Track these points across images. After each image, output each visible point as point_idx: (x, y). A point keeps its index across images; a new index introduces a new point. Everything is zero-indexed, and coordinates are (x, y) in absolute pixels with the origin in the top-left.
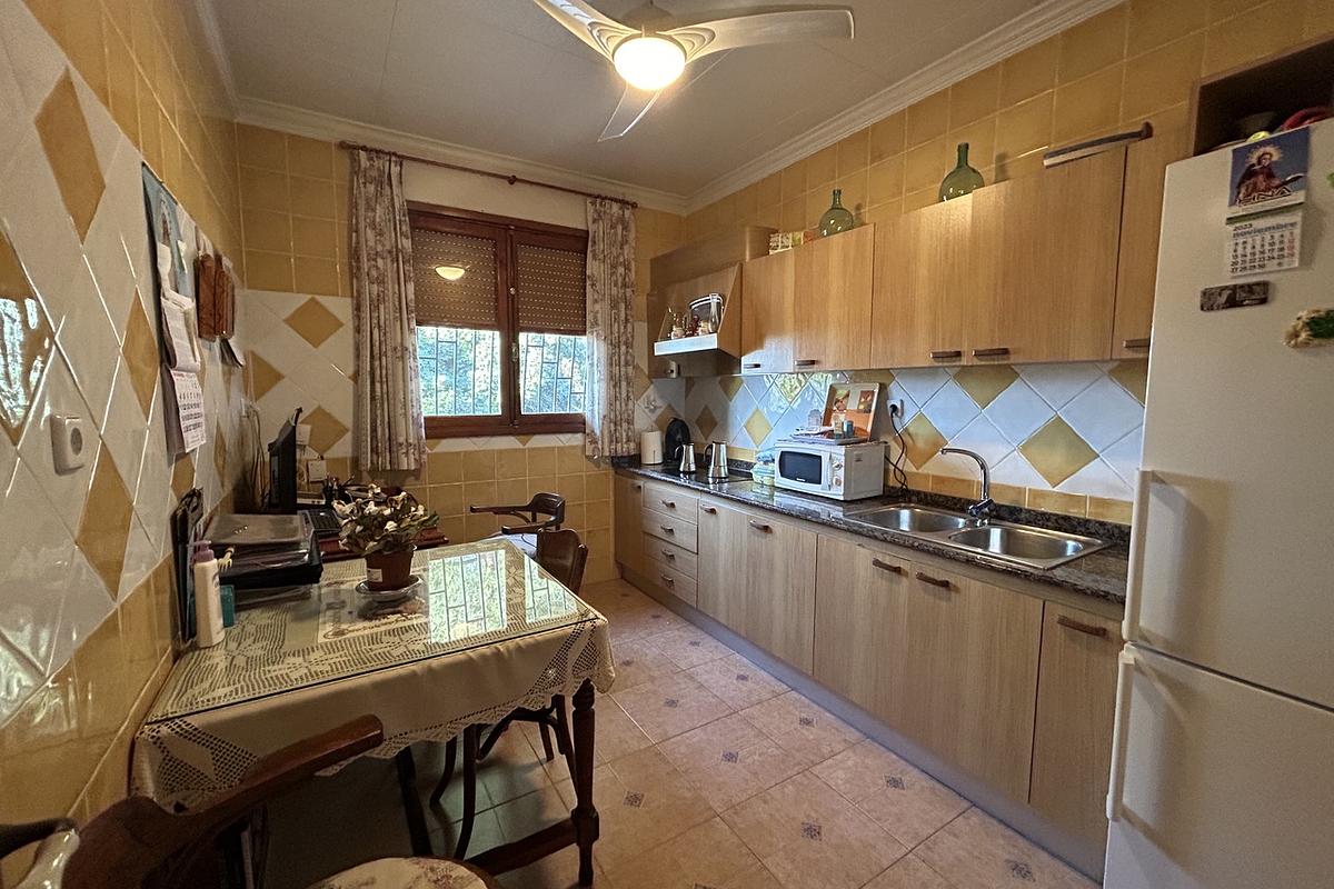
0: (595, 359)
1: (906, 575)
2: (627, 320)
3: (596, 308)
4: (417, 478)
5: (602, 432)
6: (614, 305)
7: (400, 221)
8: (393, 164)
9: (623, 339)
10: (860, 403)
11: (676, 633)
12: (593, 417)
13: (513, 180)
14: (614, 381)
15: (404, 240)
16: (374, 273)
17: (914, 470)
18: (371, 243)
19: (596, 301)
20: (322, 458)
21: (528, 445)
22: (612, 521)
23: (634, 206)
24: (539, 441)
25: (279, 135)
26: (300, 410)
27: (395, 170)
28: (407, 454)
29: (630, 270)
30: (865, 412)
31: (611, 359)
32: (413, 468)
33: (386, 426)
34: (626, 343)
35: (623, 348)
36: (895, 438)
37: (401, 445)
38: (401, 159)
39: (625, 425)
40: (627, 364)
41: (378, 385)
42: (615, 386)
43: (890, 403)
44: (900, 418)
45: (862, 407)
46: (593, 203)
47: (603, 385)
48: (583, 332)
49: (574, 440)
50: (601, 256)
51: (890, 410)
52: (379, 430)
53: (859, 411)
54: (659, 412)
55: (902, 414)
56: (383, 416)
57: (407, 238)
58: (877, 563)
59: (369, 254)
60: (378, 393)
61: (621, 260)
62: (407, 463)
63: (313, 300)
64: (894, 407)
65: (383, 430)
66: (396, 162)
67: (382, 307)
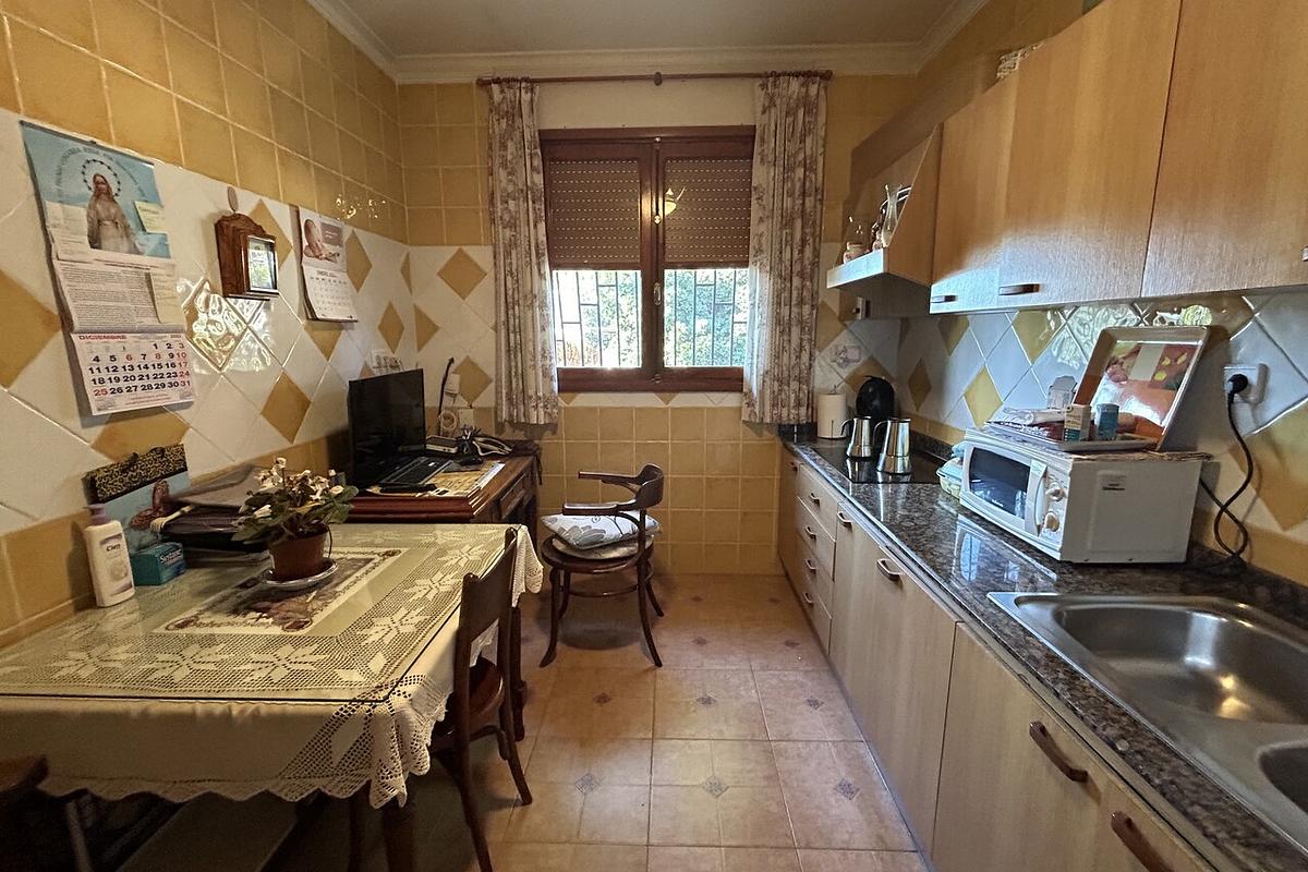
0: (757, 297)
1: (1097, 797)
2: (804, 242)
3: (762, 230)
4: (554, 433)
5: (762, 393)
6: (787, 222)
7: (531, 154)
8: (523, 91)
9: (797, 268)
10: (1160, 368)
11: (800, 678)
12: (752, 374)
13: (658, 79)
14: (781, 325)
15: (535, 175)
16: (506, 217)
17: (1275, 527)
18: (504, 184)
19: (761, 220)
20: (471, 407)
21: (671, 405)
22: (776, 504)
23: (826, 76)
24: (683, 400)
25: (428, 87)
26: (452, 361)
27: (526, 97)
28: (536, 407)
29: (815, 171)
30: (1168, 387)
31: (779, 296)
32: (542, 423)
33: (520, 377)
34: (802, 275)
35: (796, 281)
36: (1233, 451)
37: (531, 397)
38: (532, 83)
39: (794, 385)
40: (801, 302)
41: (512, 335)
42: (782, 332)
43: (1231, 371)
44: (1255, 406)
45: (1161, 376)
46: (764, 86)
47: (766, 331)
48: (745, 264)
49: (730, 400)
50: (771, 158)
51: (1229, 387)
52: (514, 381)
53: (1153, 384)
54: (853, 367)
55: (1261, 399)
56: (516, 367)
57: (539, 173)
58: (1040, 733)
59: (502, 196)
60: (512, 344)
61: (801, 157)
62: (538, 417)
63: (460, 250)
64: (1241, 383)
65: (517, 381)
66: (526, 88)
67: (514, 252)
